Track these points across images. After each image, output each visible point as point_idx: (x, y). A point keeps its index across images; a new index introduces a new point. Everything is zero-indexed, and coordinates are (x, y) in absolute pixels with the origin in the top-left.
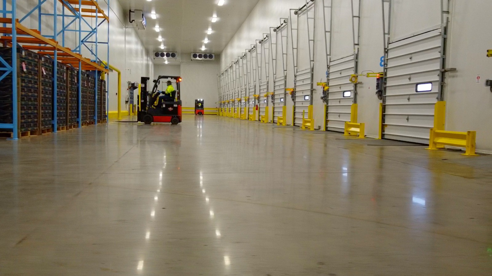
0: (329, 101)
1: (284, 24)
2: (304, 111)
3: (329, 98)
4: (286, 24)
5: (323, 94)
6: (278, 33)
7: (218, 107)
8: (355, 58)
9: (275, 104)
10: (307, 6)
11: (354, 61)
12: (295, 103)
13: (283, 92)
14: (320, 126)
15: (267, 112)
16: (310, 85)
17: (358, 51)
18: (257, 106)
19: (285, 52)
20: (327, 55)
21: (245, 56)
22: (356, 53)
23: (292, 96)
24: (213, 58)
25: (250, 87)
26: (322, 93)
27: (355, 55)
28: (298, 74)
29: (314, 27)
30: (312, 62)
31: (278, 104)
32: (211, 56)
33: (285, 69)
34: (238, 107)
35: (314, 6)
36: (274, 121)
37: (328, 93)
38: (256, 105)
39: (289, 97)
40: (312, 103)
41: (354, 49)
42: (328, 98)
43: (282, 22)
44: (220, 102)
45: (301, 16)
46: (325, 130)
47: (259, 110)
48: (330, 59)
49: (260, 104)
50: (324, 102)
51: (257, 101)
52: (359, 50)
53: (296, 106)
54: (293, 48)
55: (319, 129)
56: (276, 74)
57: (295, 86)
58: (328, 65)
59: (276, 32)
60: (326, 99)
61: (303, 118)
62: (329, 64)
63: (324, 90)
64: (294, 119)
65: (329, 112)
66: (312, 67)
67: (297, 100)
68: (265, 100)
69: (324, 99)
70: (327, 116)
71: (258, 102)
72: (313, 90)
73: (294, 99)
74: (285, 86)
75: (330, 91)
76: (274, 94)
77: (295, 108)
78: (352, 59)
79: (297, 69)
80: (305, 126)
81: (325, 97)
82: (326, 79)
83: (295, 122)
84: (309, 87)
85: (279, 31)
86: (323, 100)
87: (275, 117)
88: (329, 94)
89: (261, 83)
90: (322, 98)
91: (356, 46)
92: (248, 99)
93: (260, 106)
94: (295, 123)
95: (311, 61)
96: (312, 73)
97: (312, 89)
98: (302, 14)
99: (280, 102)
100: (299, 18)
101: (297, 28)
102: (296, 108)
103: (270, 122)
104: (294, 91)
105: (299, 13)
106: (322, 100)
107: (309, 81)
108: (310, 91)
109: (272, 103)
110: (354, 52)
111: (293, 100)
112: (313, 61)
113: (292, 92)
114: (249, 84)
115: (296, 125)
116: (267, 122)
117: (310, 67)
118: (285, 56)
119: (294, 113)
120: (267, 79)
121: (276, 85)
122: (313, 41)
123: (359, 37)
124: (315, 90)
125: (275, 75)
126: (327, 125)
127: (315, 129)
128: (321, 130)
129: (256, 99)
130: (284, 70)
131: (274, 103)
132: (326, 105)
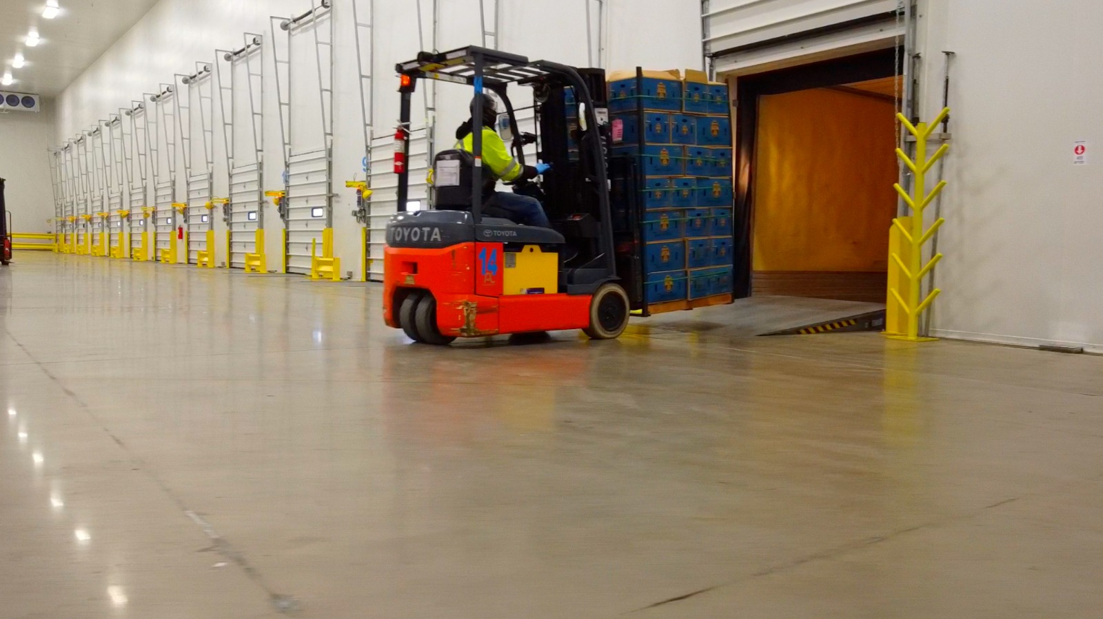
0: (372, 220)
1: (254, 47)
2: (314, 240)
3: (372, 214)
4: (258, 46)
5: (358, 205)
6: (235, 66)
7: (54, 232)
8: (429, 136)
9: (233, 225)
10: (314, 15)
11: (426, 140)
12: (287, 223)
13: (256, 198)
14: (351, 273)
15: (210, 242)
16: (325, 184)
17: (434, 122)
18: (181, 229)
19: (257, 109)
20: (366, 125)
21: (139, 110)
22: (431, 125)
23: (280, 208)
24: (36, 108)
25: (158, 183)
26: (356, 203)
27: (429, 130)
28: (293, 160)
29: (332, 64)
30: (329, 138)
31: (243, 224)
32: (28, 101)
33: (259, 148)
34: (122, 231)
35: (331, 17)
36: (231, 264)
37: (370, 203)
38: (177, 227)
39: (272, 211)
40: (330, 224)
41: (427, 117)
42: (369, 213)
43: (250, 42)
44: (59, 219)
45: (296, 35)
46: (364, 280)
47: (188, 239)
48: (372, 133)
49: (189, 225)
50: (359, 222)
51: (180, 218)
52: (436, 120)
53: (290, 229)
54: (280, 104)
55: (349, 278)
56: (232, 158)
57: (286, 187)
58: (367, 147)
59: (230, 62)
60: (364, 217)
61: (313, 257)
62: (369, 144)
63: (359, 198)
64: (287, 257)
65: (371, 242)
66: (329, 147)
67: (292, 216)
68: (206, 215)
69: (359, 215)
70: (368, 252)
71: (185, 221)
72: (332, 197)
73: (286, 215)
74: (261, 185)
75: (372, 200)
76: (230, 203)
77: (287, 234)
78: (420, 137)
79: (290, 150)
80: (317, 272)
81: (363, 212)
82: (364, 174)
83: (290, 265)
84: (323, 190)
85: (237, 60)
86: (357, 217)
87: (234, 256)
88: (372, 206)
89: (191, 176)
90: (355, 214)
91: (430, 113)
92: (153, 212)
93: (189, 229)
94: (289, 267)
95: (326, 134)
96: (330, 159)
97: (331, 195)
98: (299, 30)
99: (248, 220)
100: (294, 39)
101: (287, 60)
102: (290, 234)
103: (220, 265)
104: (284, 197)
105: (291, 28)
106: (355, 217)
107: (323, 178)
108: (325, 197)
109: (225, 223)
110: (427, 123)
111: (282, 216)
112: (331, 134)
113: (280, 199)
114: (156, 178)
115: (291, 270)
116: (214, 267)
117: (324, 145)
118: (257, 118)
119: (287, 245)
120: (207, 168)
121: (234, 182)
122: (329, 93)
123: (434, 94)
124: (337, 195)
125: (231, 160)
126: (369, 269)
127: (341, 279)
128: (353, 280)
129: (177, 213)
130: (257, 151)
131: (231, 223)
132: (366, 228)
